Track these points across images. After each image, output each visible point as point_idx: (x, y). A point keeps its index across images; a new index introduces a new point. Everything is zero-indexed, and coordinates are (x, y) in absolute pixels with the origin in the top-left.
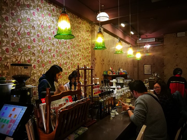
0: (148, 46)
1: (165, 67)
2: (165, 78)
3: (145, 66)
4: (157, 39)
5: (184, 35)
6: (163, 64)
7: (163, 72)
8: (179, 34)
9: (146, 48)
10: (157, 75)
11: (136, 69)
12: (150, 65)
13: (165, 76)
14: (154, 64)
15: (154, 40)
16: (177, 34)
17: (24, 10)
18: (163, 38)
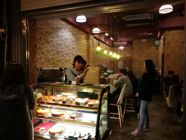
0: (122, 48)
1: (133, 63)
2: (133, 71)
3: (119, 62)
4: (128, 42)
5: (146, 41)
6: (132, 61)
7: (132, 67)
8: (143, 40)
9: (120, 49)
10: (128, 69)
11: (112, 64)
12: (123, 62)
13: (133, 70)
14: (125, 61)
15: (126, 43)
16: (141, 40)
17: (60, 31)
18: (132, 42)
